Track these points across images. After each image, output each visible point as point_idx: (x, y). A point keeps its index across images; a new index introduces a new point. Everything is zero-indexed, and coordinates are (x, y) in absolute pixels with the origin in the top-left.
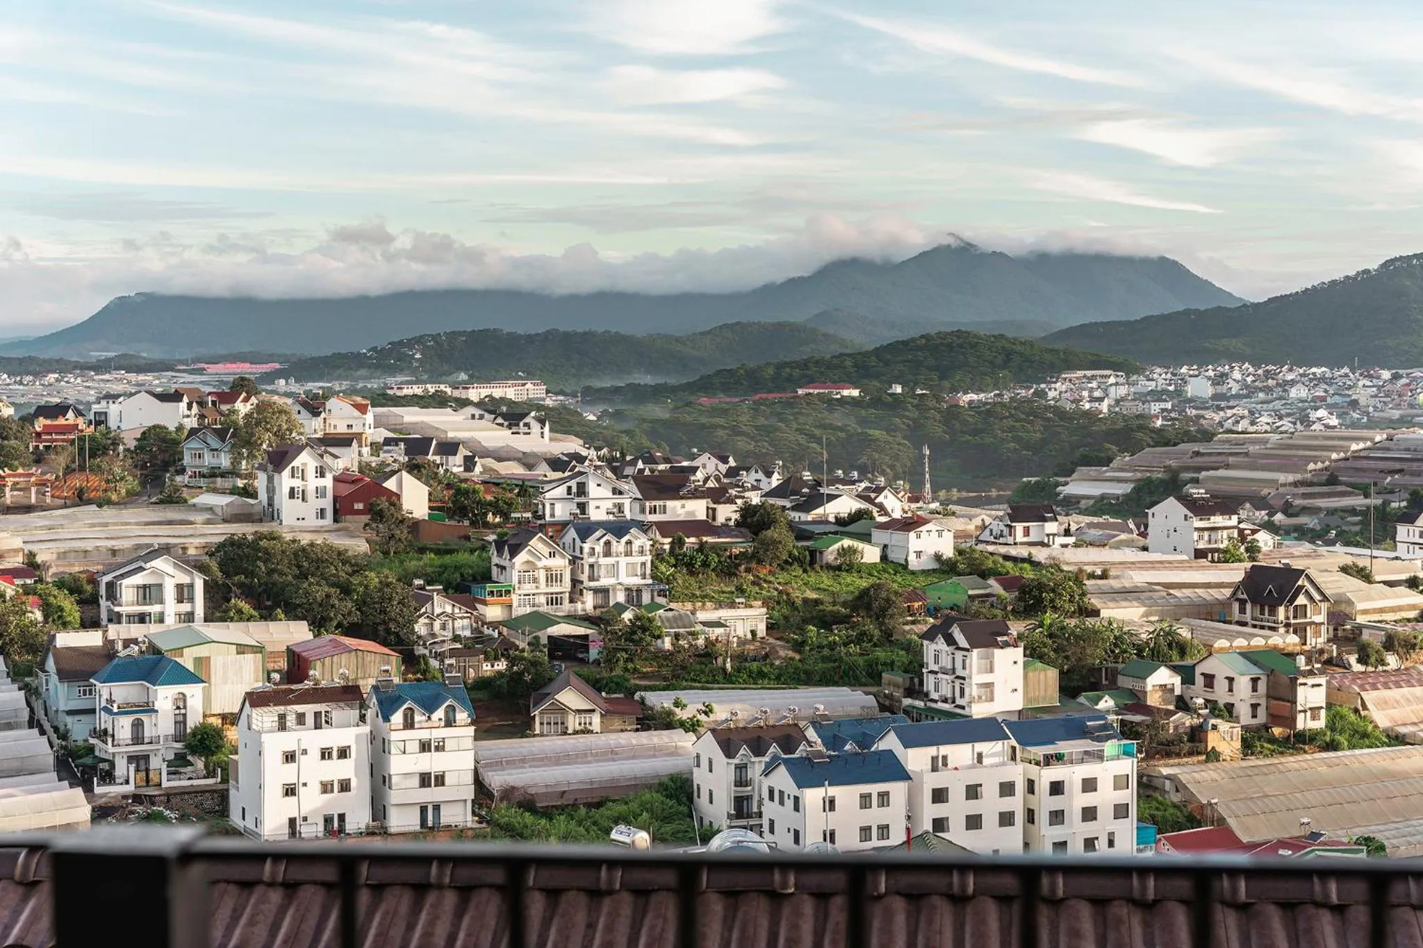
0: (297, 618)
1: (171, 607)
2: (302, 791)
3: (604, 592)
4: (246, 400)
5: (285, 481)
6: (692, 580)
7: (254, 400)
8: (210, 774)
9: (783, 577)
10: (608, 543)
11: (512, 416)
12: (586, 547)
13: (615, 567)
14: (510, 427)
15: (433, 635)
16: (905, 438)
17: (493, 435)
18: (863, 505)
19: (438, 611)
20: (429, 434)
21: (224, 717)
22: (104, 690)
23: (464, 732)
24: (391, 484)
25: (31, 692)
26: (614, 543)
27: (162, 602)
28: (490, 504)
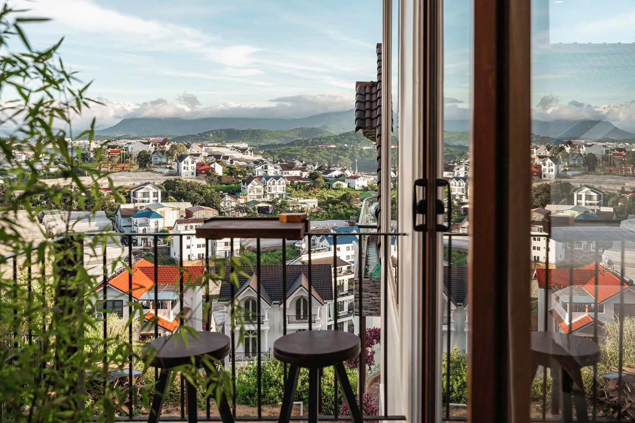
0: (187, 201)
1: (152, 198)
2: (191, 247)
3: (272, 195)
4: (168, 144)
5: (183, 164)
6: (297, 192)
7: (170, 144)
8: (165, 243)
9: (321, 191)
10: (274, 182)
11: (243, 151)
12: (268, 182)
13: (276, 189)
14: (242, 153)
15: (225, 206)
16: (349, 158)
17: (238, 155)
18: (342, 173)
19: (227, 200)
20: (220, 154)
21: (168, 228)
22: (135, 220)
24: (212, 166)
25: (114, 221)
26: (275, 182)
27: (149, 197)
28: (239, 172)
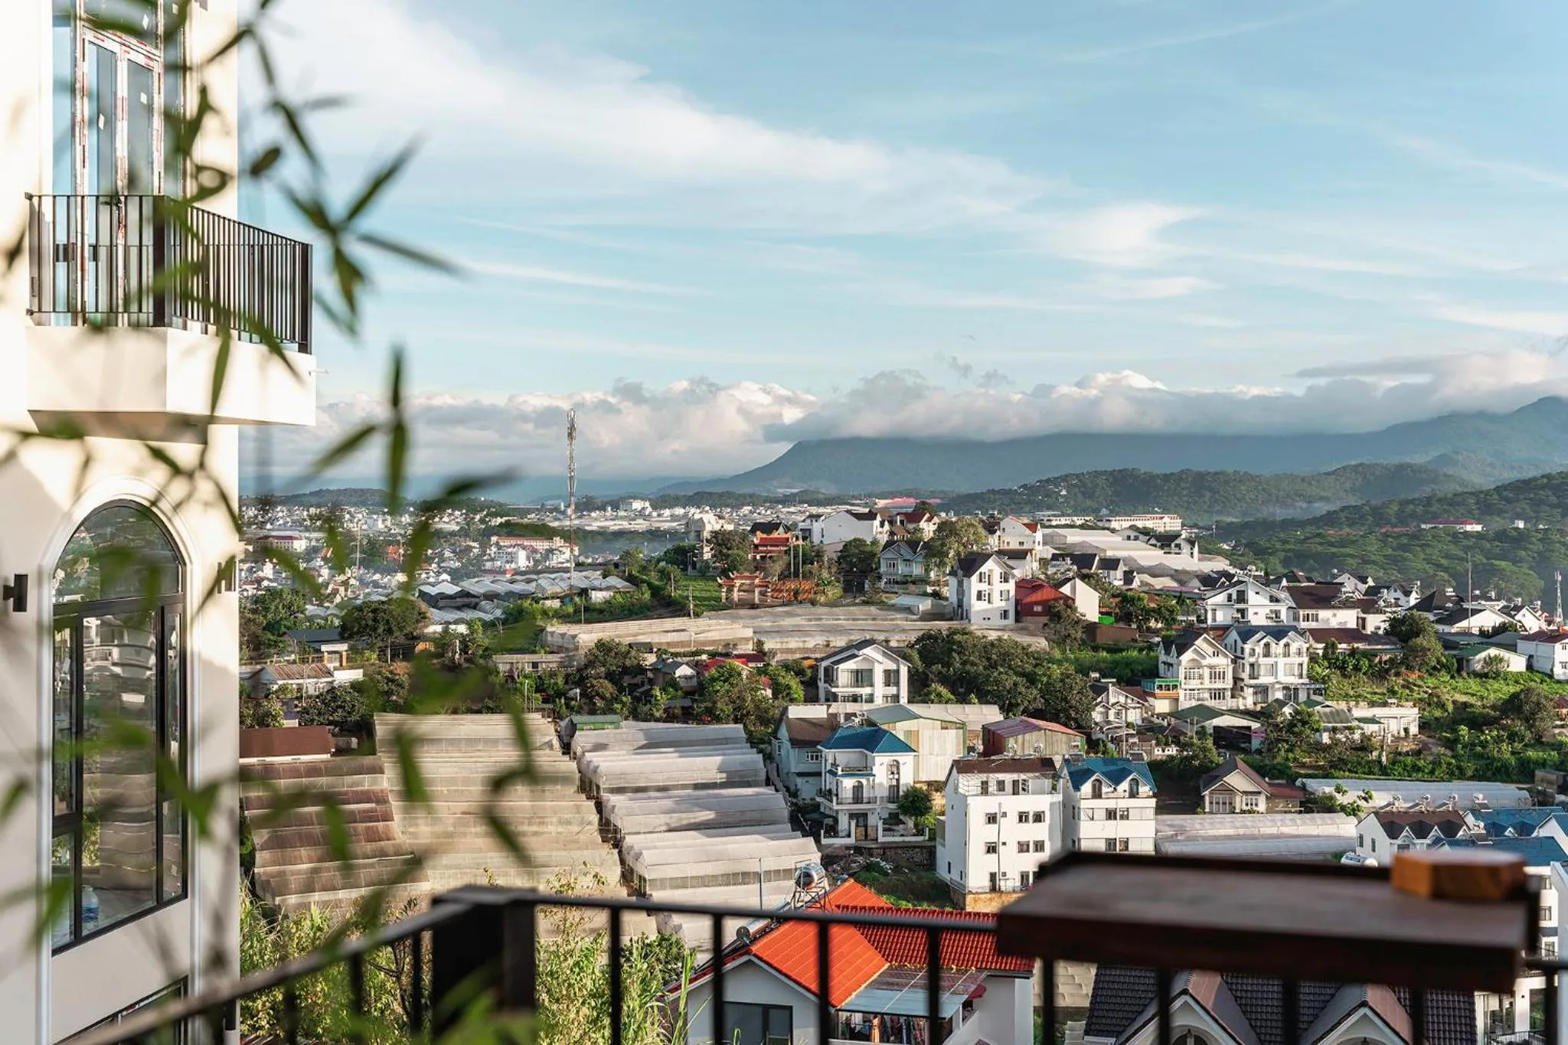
0: (988, 703)
1: (880, 690)
2: (1001, 848)
3: (1262, 690)
4: (929, 520)
5: (974, 584)
6: (1346, 682)
7: (936, 520)
8: (920, 832)
9: (1431, 682)
10: (1267, 645)
11: (1166, 541)
12: (1247, 647)
13: (1273, 669)
14: (1162, 547)
15: (1108, 722)
16: (1530, 568)
17: (1148, 555)
18: (1507, 619)
19: (1112, 700)
20: (1090, 552)
21: (929, 784)
22: (829, 754)
23: (1146, 801)
24: (1066, 590)
25: (768, 758)
26: (1273, 646)
27: (872, 685)
28: (1153, 610)
